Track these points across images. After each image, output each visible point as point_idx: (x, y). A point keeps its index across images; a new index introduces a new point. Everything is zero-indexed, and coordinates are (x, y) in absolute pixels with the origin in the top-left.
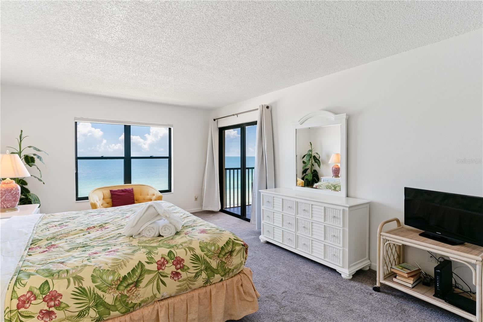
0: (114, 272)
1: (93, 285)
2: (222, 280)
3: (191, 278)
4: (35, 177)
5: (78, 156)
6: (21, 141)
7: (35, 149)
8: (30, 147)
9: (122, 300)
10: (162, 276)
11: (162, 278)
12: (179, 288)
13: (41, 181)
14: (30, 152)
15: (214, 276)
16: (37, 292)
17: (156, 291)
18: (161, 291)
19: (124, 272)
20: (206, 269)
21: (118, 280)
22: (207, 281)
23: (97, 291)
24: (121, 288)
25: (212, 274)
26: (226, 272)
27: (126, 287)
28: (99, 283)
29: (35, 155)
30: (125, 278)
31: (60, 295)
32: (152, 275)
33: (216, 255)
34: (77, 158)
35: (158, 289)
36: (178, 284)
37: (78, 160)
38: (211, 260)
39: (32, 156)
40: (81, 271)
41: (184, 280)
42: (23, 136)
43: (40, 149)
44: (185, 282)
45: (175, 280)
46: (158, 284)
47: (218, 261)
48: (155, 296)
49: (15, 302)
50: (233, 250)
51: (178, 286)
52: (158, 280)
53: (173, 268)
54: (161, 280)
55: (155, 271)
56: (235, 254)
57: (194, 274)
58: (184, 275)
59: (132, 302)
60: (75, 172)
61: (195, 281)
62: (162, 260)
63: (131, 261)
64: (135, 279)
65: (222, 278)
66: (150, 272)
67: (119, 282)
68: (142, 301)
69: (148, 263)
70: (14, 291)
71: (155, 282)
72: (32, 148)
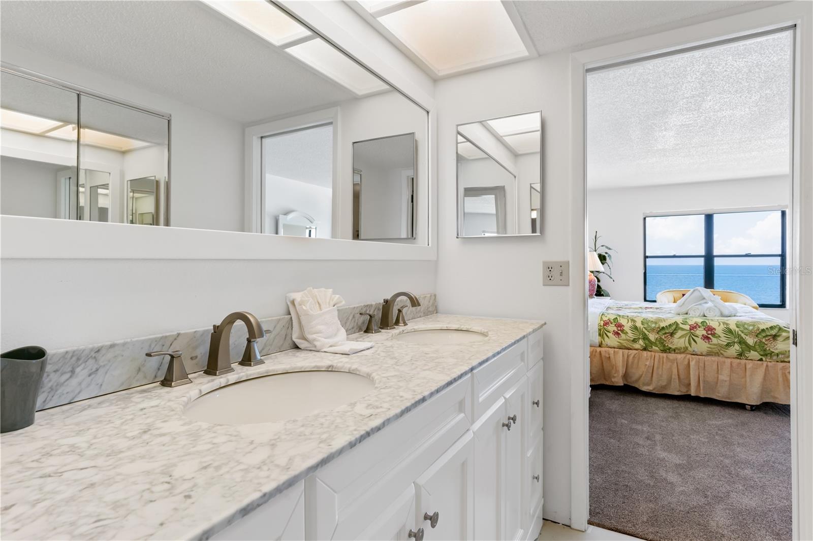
0: (656, 323)
1: (642, 326)
2: (761, 360)
3: (722, 345)
4: (607, 274)
5: (647, 255)
6: (596, 241)
7: (607, 247)
8: (602, 246)
9: (661, 341)
10: (693, 335)
11: (693, 336)
12: (710, 349)
13: (611, 278)
14: (602, 251)
15: (750, 352)
16: (612, 321)
17: (687, 345)
18: (692, 346)
19: (663, 325)
20: (740, 343)
21: (658, 328)
22: (741, 354)
23: (644, 330)
24: (660, 333)
25: (748, 349)
26: (767, 354)
27: (664, 334)
28: (646, 326)
29: (606, 253)
30: (663, 328)
31: (623, 326)
32: (684, 332)
33: (754, 334)
34: (646, 257)
35: (690, 344)
36: (709, 346)
37: (647, 259)
38: (746, 337)
39: (604, 254)
40: (636, 317)
41: (714, 345)
42: (597, 236)
43: (611, 248)
44: (715, 347)
45: (706, 342)
46: (689, 340)
47: (755, 340)
48: (687, 348)
49: (602, 322)
50: (778, 334)
51: (708, 347)
52: (689, 337)
53: (704, 333)
54: (692, 338)
55: (687, 330)
56: (780, 339)
57: (726, 343)
58: (714, 341)
59: (668, 346)
60: (644, 271)
61: (726, 349)
62: (695, 325)
63: (669, 320)
64: (671, 330)
65: (761, 357)
66: (683, 329)
67: (659, 330)
68: (676, 348)
69: (682, 324)
70: (601, 318)
71: (687, 338)
72: (604, 247)
